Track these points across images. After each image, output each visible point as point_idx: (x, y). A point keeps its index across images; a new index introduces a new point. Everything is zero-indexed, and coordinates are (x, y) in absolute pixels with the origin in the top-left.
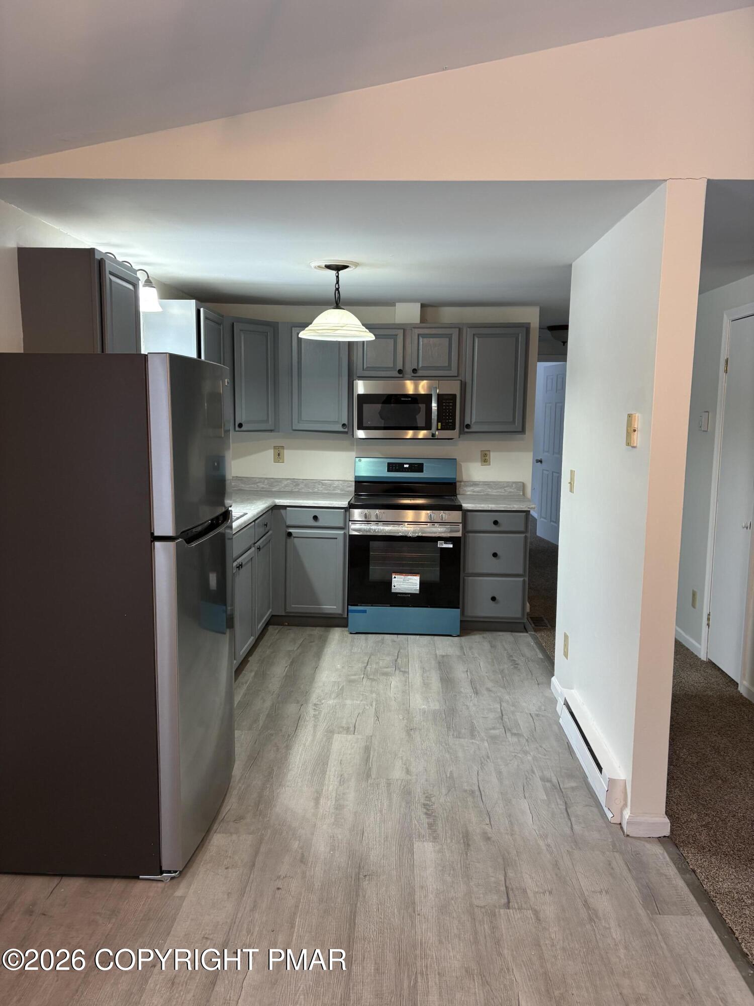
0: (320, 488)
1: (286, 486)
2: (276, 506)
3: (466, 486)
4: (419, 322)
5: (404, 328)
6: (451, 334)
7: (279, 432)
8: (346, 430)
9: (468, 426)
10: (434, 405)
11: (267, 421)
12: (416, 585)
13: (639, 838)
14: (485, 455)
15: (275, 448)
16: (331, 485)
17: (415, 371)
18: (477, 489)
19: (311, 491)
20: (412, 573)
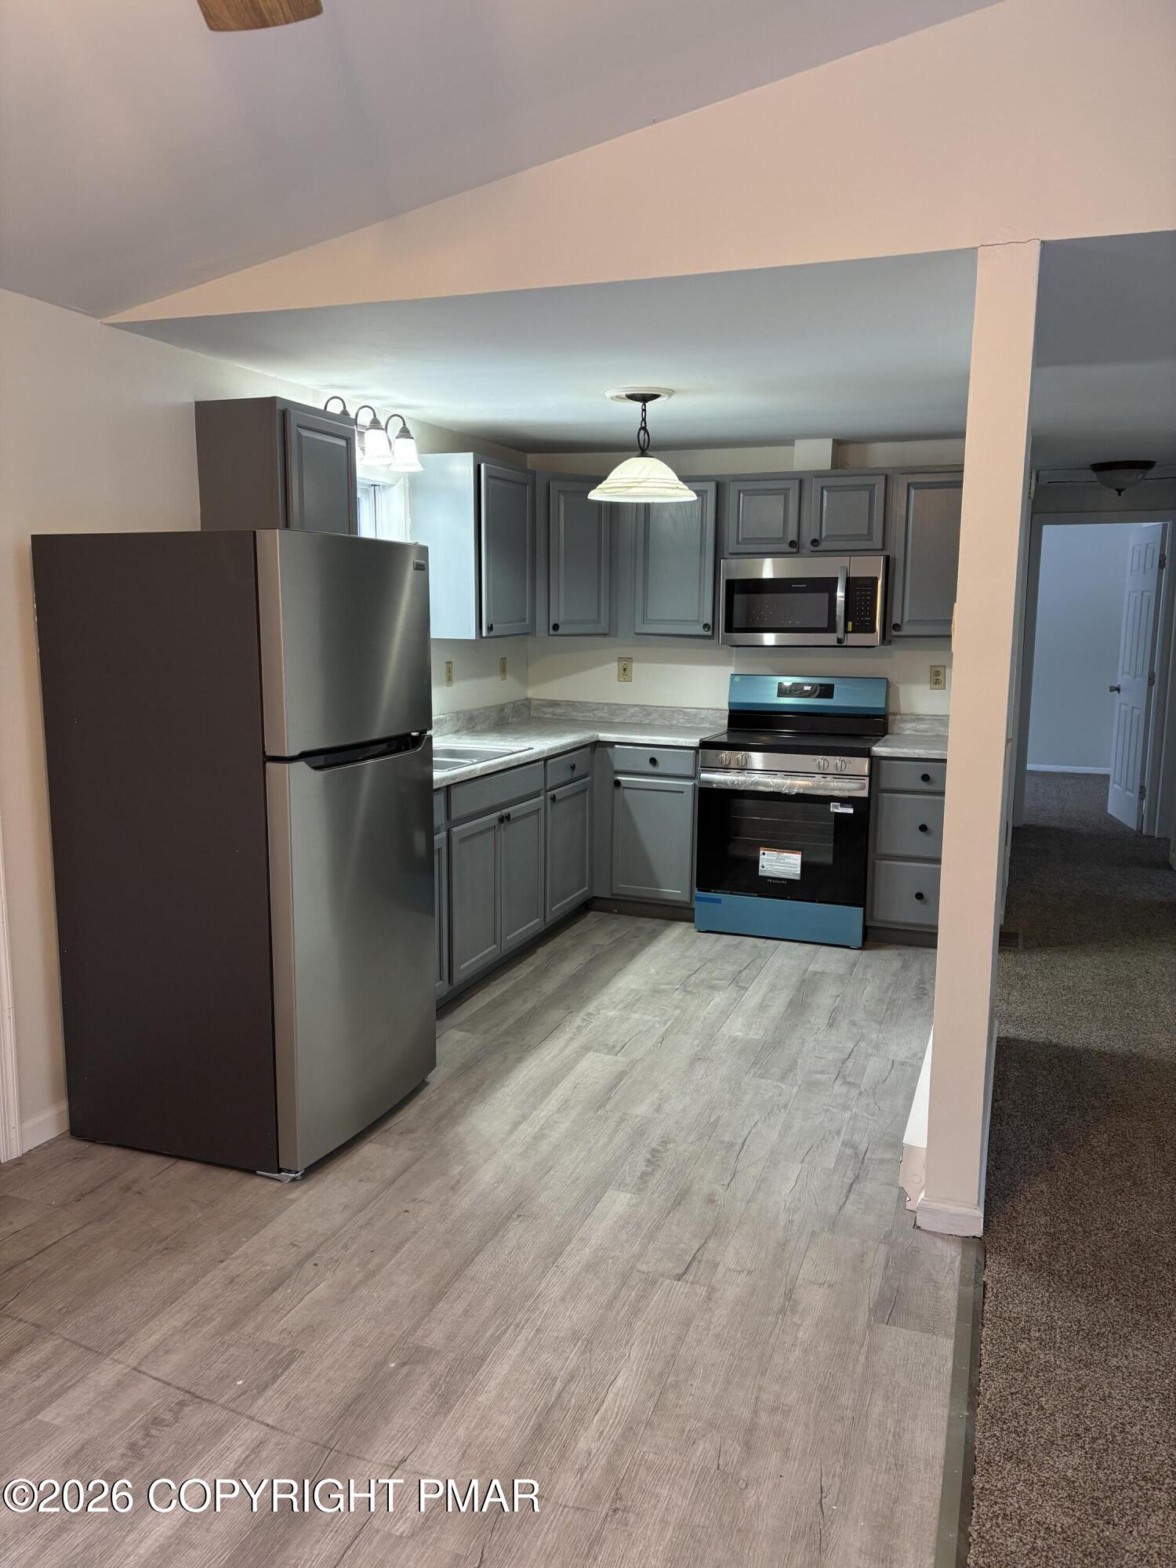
0: (680, 720)
1: (633, 716)
2: (598, 741)
3: (904, 721)
4: (830, 468)
5: (801, 480)
6: (874, 485)
7: (616, 636)
8: (710, 633)
9: (897, 627)
10: (840, 594)
11: (598, 621)
12: (796, 868)
13: (935, 1234)
14: (937, 673)
15: (620, 659)
16: (695, 715)
17: (815, 542)
18: (921, 726)
19: (667, 723)
20: (792, 849)
